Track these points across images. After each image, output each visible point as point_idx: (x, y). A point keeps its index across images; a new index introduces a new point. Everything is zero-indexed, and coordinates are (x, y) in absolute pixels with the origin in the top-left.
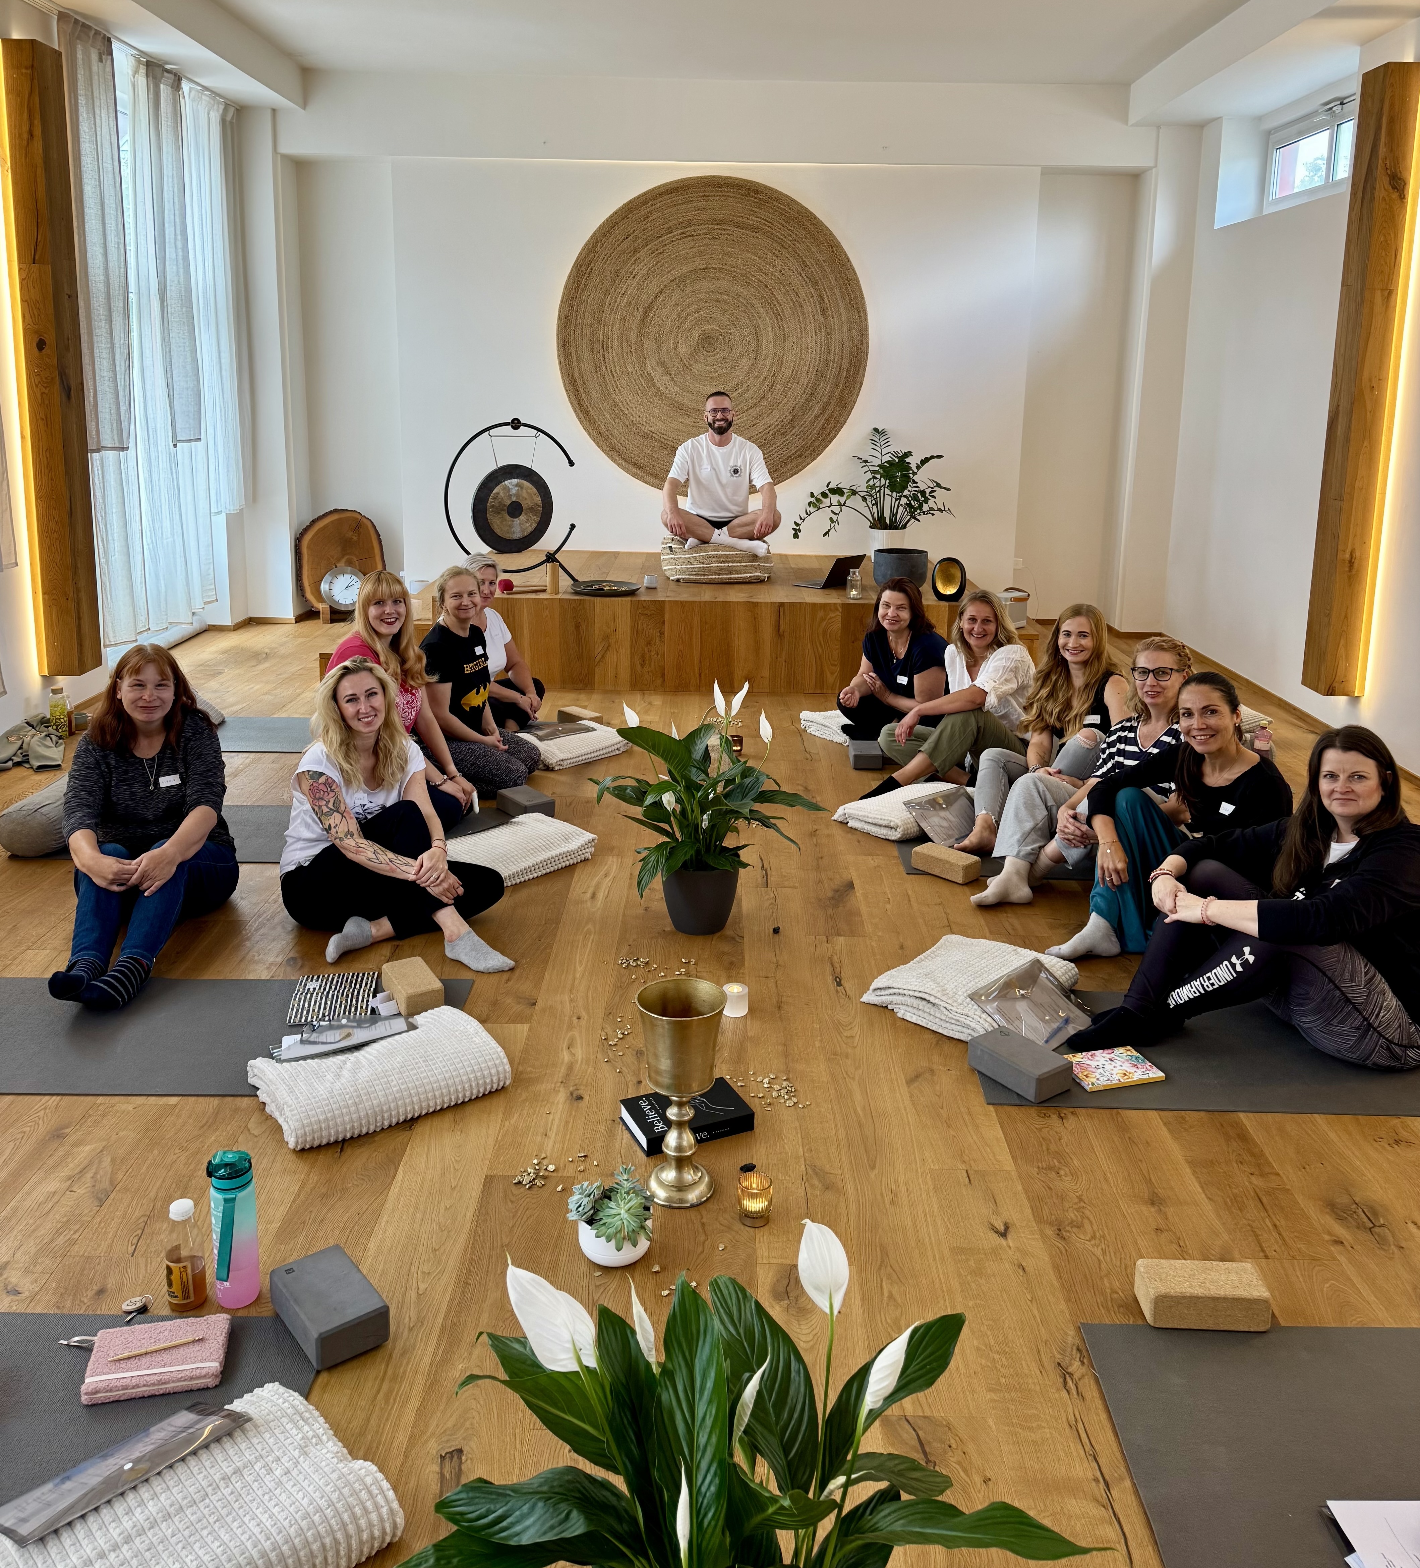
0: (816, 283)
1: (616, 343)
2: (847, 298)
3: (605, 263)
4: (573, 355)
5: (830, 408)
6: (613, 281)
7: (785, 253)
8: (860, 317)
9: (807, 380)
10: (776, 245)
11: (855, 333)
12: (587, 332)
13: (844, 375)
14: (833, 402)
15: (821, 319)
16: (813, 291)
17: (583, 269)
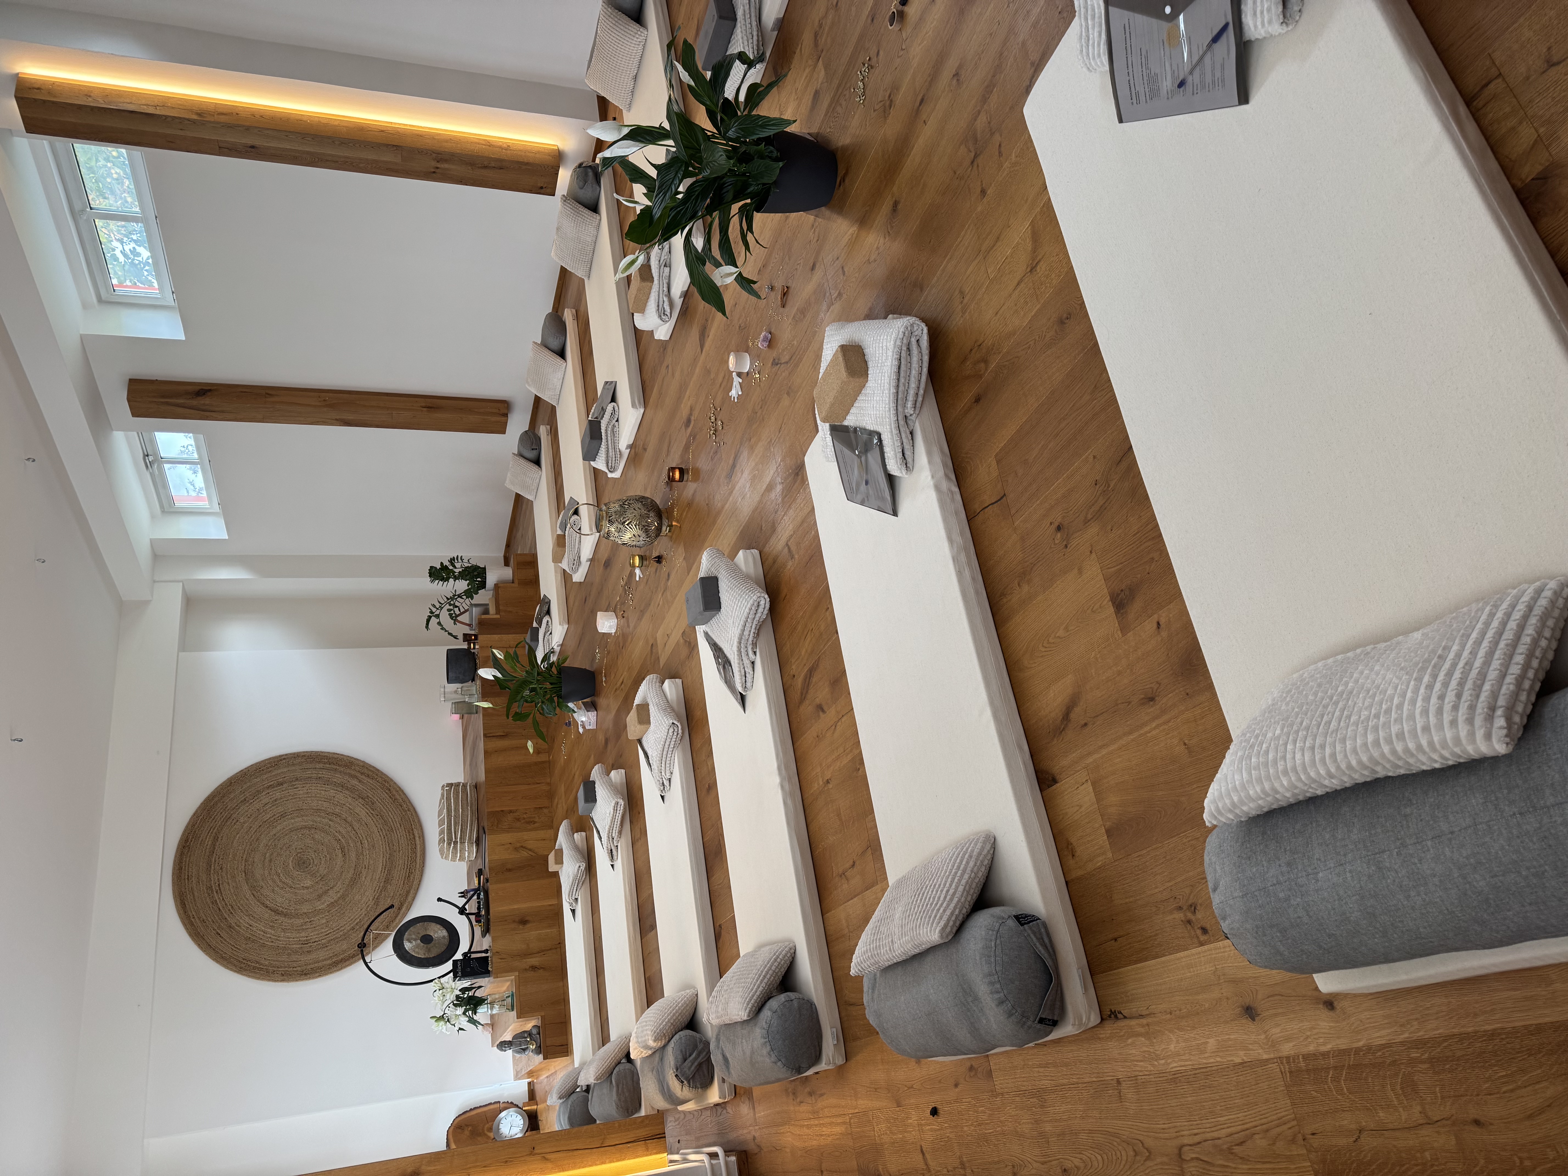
0: (258, 791)
1: (303, 934)
2: (270, 769)
3: (239, 949)
4: (312, 966)
5: (353, 773)
6: (253, 941)
7: (234, 816)
8: (284, 759)
9: (332, 791)
10: (229, 823)
11: (298, 761)
12: (294, 957)
13: (328, 766)
14: (348, 771)
15: (285, 786)
16: (264, 793)
17: (243, 966)
